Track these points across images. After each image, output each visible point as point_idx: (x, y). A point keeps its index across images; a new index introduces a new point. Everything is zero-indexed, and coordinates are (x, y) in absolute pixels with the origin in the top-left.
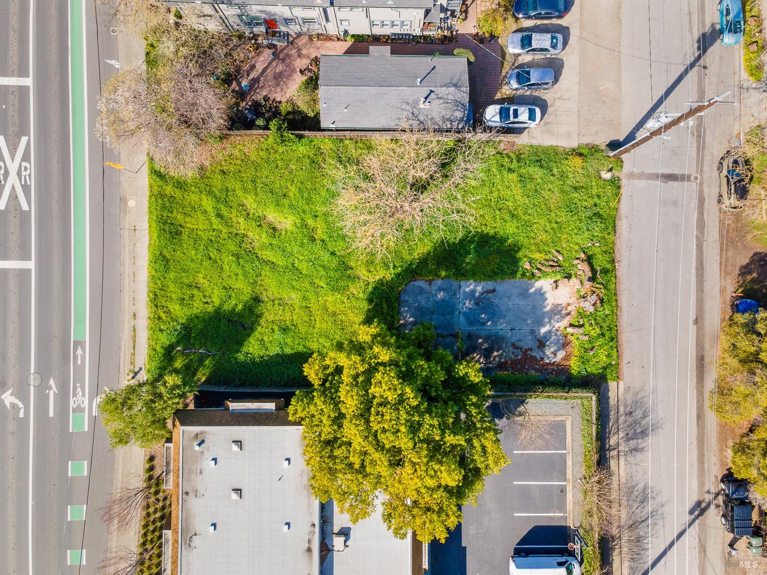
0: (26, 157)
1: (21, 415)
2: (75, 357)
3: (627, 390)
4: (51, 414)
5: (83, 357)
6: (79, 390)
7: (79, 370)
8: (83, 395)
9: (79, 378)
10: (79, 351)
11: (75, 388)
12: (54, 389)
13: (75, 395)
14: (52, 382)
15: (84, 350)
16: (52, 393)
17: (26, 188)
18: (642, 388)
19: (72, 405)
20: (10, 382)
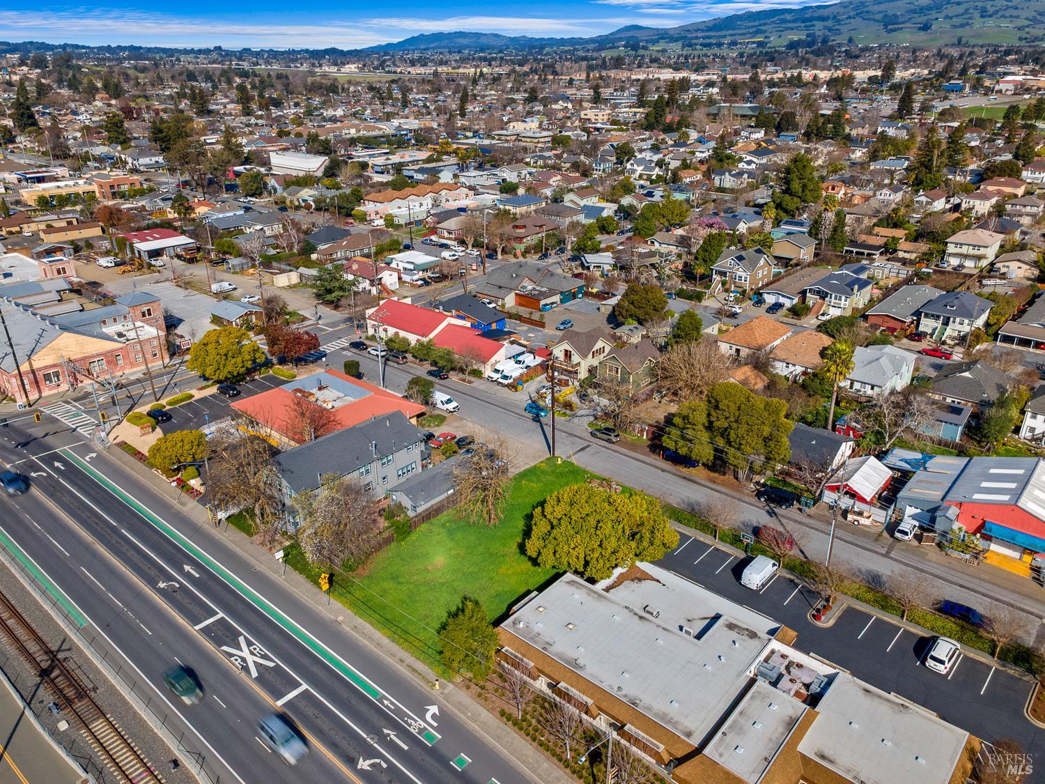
0: (250, 644)
1: (385, 765)
2: (387, 707)
4: (406, 748)
5: (392, 703)
6: (409, 721)
7: (398, 711)
8: (416, 721)
9: (402, 715)
10: (386, 702)
11: (406, 722)
12: (392, 733)
13: (410, 725)
14: (386, 731)
15: (388, 699)
16: (393, 737)
17: (265, 657)
19: (414, 732)
20: (353, 753)
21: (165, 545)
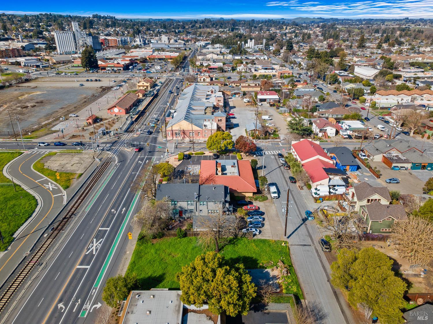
0: (100, 243)
1: (62, 311)
2: (92, 292)
3: (309, 302)
4: (74, 311)
5: (95, 293)
6: (88, 303)
7: (91, 296)
8: (89, 305)
9: (90, 299)
10: (94, 291)
11: (87, 302)
12: (79, 302)
13: (86, 304)
14: (79, 300)
15: (96, 291)
16: (78, 303)
17: (96, 250)
18: (315, 302)
19: (84, 308)
20: (64, 300)
21: (131, 199)
